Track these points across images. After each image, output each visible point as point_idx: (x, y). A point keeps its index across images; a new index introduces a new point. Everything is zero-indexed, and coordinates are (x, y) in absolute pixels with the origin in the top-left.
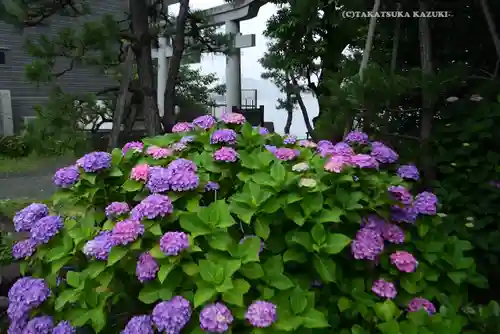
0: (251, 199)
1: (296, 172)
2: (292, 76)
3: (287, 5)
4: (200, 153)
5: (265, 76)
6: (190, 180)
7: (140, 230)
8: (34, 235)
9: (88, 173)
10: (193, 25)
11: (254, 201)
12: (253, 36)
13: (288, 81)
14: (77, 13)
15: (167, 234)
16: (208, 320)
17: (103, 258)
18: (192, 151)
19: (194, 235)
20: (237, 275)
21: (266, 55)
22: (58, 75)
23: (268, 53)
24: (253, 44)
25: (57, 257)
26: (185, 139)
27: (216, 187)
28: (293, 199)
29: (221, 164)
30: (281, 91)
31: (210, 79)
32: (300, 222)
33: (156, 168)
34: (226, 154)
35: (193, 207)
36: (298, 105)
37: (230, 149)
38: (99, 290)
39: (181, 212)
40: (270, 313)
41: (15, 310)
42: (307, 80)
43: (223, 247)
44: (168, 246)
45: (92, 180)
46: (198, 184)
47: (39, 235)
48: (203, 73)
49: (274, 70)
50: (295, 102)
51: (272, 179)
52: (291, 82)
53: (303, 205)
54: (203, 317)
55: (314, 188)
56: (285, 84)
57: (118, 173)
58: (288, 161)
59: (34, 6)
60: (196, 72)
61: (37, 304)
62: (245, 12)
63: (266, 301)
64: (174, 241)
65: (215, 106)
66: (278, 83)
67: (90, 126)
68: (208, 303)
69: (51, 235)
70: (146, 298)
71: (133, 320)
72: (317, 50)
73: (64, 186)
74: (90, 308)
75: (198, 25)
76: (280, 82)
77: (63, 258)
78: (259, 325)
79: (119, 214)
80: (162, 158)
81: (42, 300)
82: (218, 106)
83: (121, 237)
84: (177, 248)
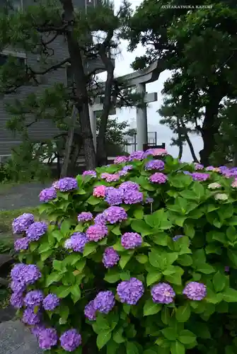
0: (181, 210)
1: (211, 190)
2: (182, 121)
3: (179, 71)
4: (138, 177)
5: (162, 122)
6: (137, 196)
7: (106, 232)
8: (29, 235)
9: (62, 192)
10: (116, 87)
11: (183, 210)
12: (156, 94)
13: (179, 125)
14: (37, 83)
15: (126, 235)
16: (158, 295)
17: (79, 251)
18: (133, 176)
19: (143, 235)
20: (175, 264)
21: (162, 107)
22: (28, 126)
23: (164, 105)
24: (156, 100)
25: (45, 250)
26: (126, 168)
27: (151, 201)
28: (211, 209)
29: (155, 184)
30: (174, 132)
31: (123, 125)
32: (218, 225)
33: (111, 188)
34: (158, 177)
35: (139, 215)
36: (186, 142)
37: (161, 174)
38: (75, 273)
39: (131, 219)
40: (202, 291)
41: (15, 286)
42: (195, 124)
43: (164, 243)
44: (127, 243)
45: (66, 197)
46: (142, 199)
47: (32, 235)
48: (119, 121)
49: (168, 117)
50: (184, 140)
51: (195, 195)
52: (181, 126)
53: (219, 213)
54: (154, 293)
55: (226, 201)
56: (176, 128)
57: (83, 192)
58: (204, 182)
59: (11, 80)
60: (114, 121)
61: (33, 282)
62: (150, 77)
63: (197, 282)
64: (132, 239)
65: (128, 144)
66: (172, 127)
67: (46, 161)
68: (156, 283)
69: (40, 235)
70: (110, 279)
71: (100, 294)
72: (202, 101)
73: (46, 201)
74: (70, 285)
75: (119, 87)
76: (173, 126)
77: (49, 250)
78: (194, 299)
79: (87, 220)
80: (113, 181)
81: (36, 279)
82: (130, 144)
83: (94, 236)
84: (134, 244)
